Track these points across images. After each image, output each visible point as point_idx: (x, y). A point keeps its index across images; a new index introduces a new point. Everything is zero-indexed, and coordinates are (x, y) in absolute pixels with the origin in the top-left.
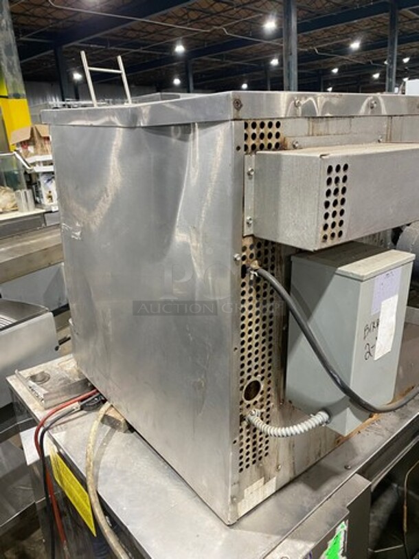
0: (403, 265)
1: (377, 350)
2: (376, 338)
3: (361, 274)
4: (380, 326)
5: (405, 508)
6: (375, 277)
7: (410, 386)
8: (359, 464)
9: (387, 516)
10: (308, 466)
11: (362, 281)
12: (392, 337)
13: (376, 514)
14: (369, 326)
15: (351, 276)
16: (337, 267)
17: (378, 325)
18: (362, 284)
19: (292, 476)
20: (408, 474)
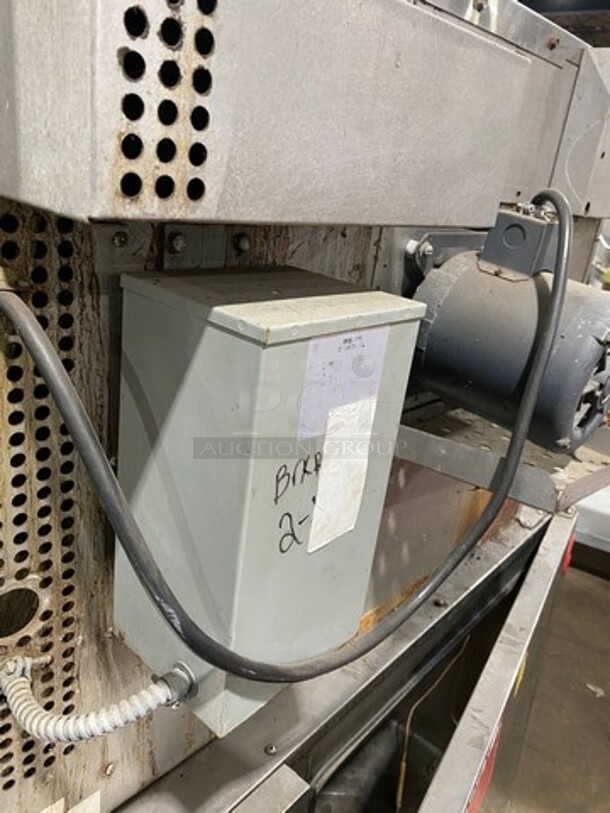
0: (392, 324)
1: (315, 528)
2: (314, 499)
3: (264, 327)
4: (322, 470)
5: (404, 765)
6: (309, 339)
7: (421, 576)
8: (293, 745)
9: (374, 778)
10: (190, 752)
11: (264, 345)
12: (360, 496)
13: (357, 775)
14: (291, 471)
15: (241, 330)
16: (212, 306)
17: (318, 467)
18: (265, 352)
19: (148, 777)
20: (414, 707)
